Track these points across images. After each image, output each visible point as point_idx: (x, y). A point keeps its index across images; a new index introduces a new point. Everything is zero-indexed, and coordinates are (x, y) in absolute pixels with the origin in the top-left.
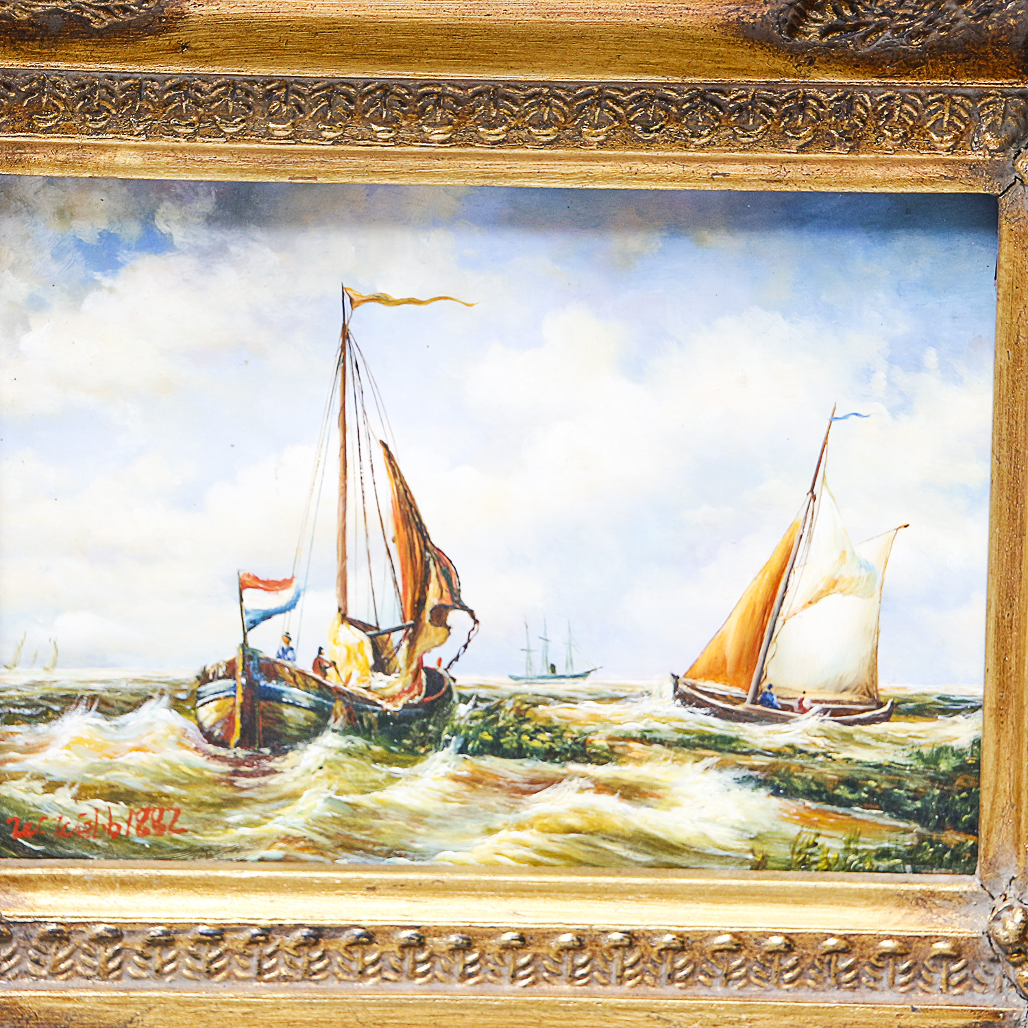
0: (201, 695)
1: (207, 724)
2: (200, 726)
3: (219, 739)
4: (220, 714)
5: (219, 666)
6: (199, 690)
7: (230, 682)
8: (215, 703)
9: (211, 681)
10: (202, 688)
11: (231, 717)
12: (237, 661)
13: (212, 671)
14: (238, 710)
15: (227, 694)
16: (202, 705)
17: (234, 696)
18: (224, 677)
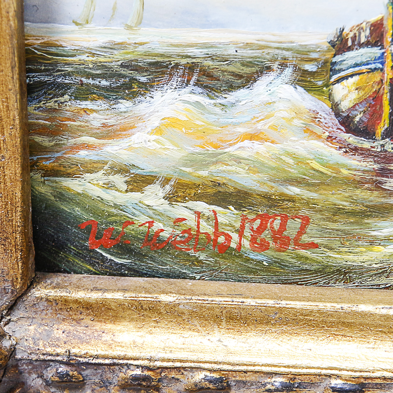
0: (337, 68)
1: (345, 105)
2: (335, 108)
3: (361, 127)
4: (362, 93)
5: (360, 29)
6: (334, 60)
7: (376, 51)
8: (356, 79)
9: (350, 49)
10: (338, 58)
11: (377, 97)
12: (385, 22)
13: (351, 35)
14: (386, 88)
15: (373, 66)
16: (338, 81)
17: (382, 70)
18: (367, 44)
